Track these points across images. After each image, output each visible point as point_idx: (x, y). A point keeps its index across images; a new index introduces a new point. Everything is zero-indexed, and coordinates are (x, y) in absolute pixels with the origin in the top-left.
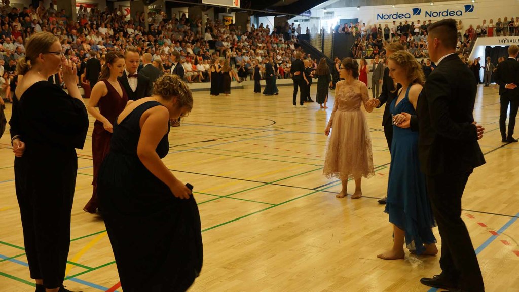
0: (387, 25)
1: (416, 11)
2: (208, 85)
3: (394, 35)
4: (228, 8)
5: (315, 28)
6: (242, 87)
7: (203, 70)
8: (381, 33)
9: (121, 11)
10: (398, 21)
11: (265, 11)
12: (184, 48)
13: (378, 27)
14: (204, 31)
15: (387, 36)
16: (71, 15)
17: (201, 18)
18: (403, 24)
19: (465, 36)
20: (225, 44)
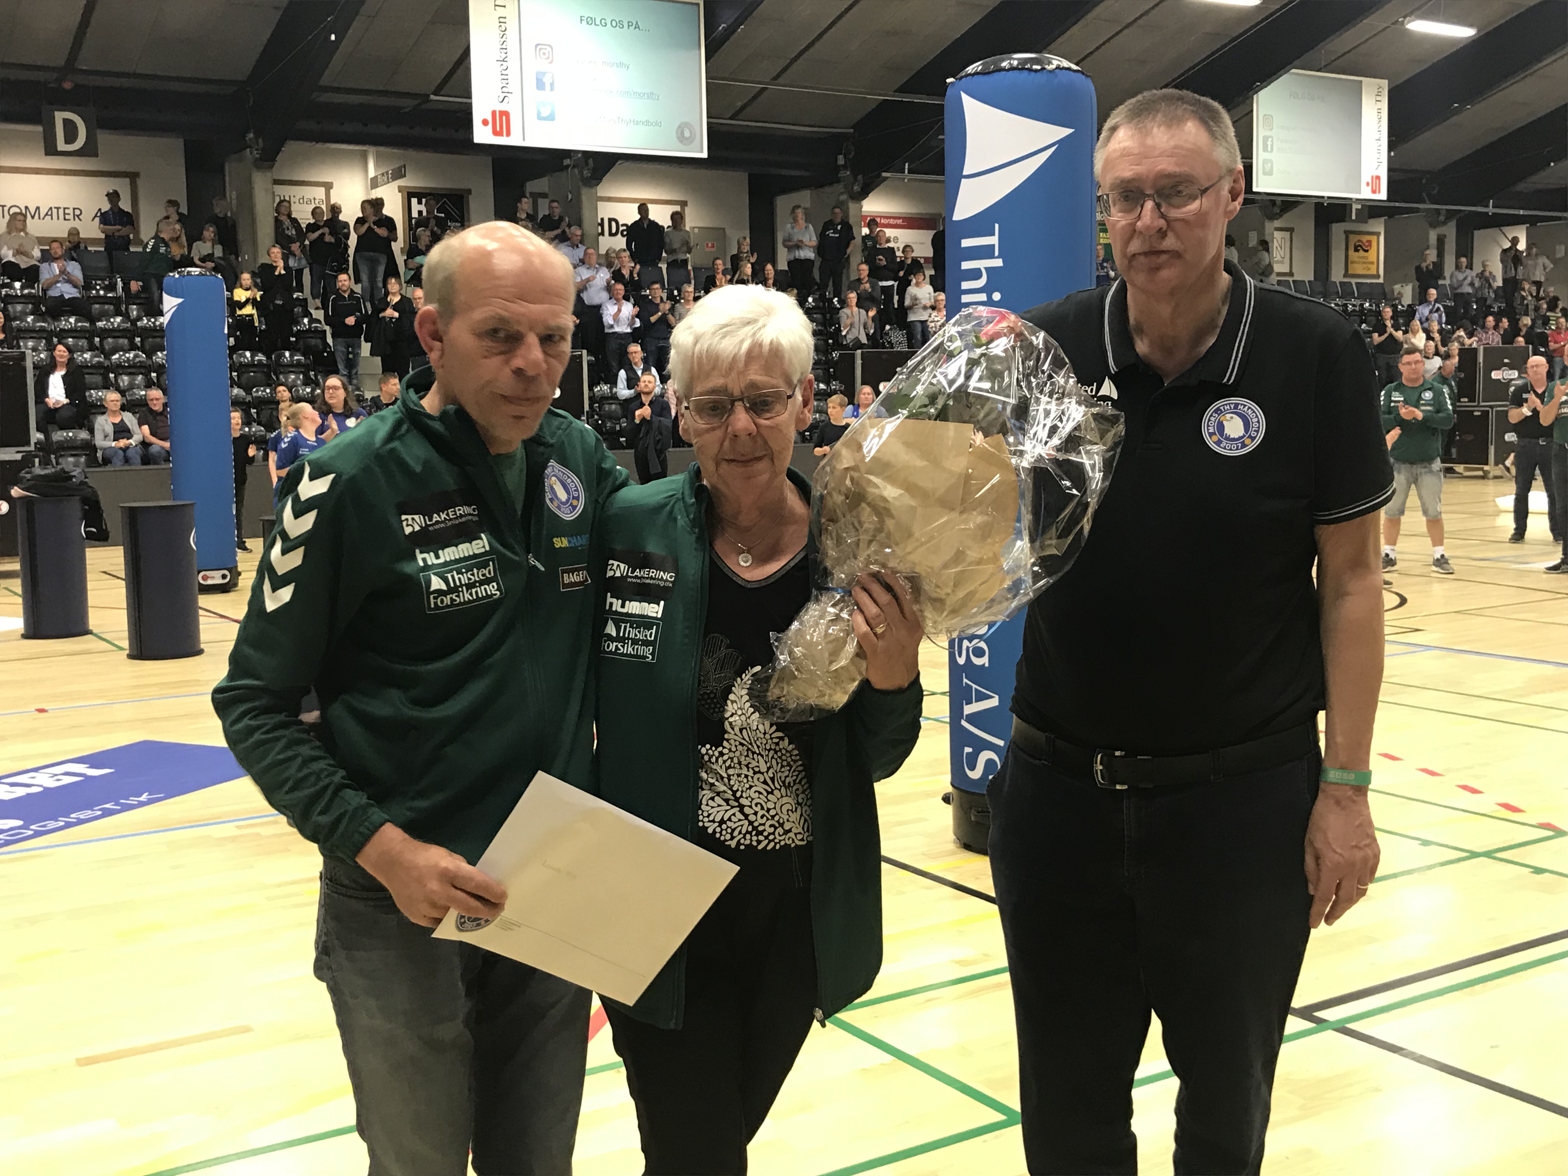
4: (1356, 206)
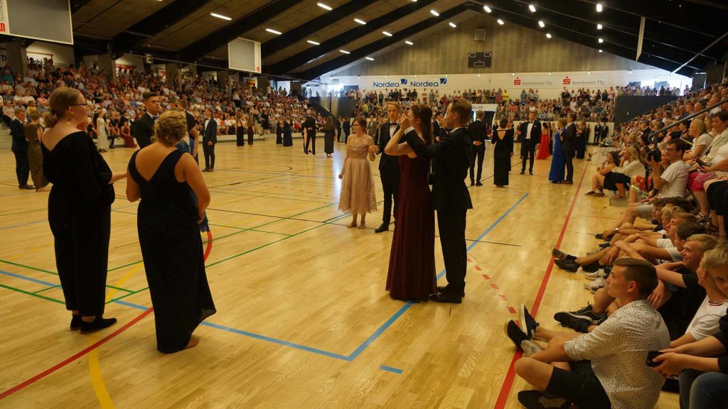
0: (381, 92)
1: (404, 81)
2: (234, 137)
3: (386, 100)
4: (251, 74)
5: (324, 92)
6: (264, 140)
7: (230, 125)
8: (376, 98)
9: (158, 73)
10: (390, 89)
11: (283, 77)
12: (214, 106)
13: (374, 93)
14: (230, 91)
15: (381, 101)
16: (112, 75)
17: (228, 81)
18: (394, 91)
19: (440, 102)
20: (248, 103)
